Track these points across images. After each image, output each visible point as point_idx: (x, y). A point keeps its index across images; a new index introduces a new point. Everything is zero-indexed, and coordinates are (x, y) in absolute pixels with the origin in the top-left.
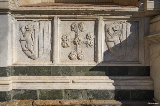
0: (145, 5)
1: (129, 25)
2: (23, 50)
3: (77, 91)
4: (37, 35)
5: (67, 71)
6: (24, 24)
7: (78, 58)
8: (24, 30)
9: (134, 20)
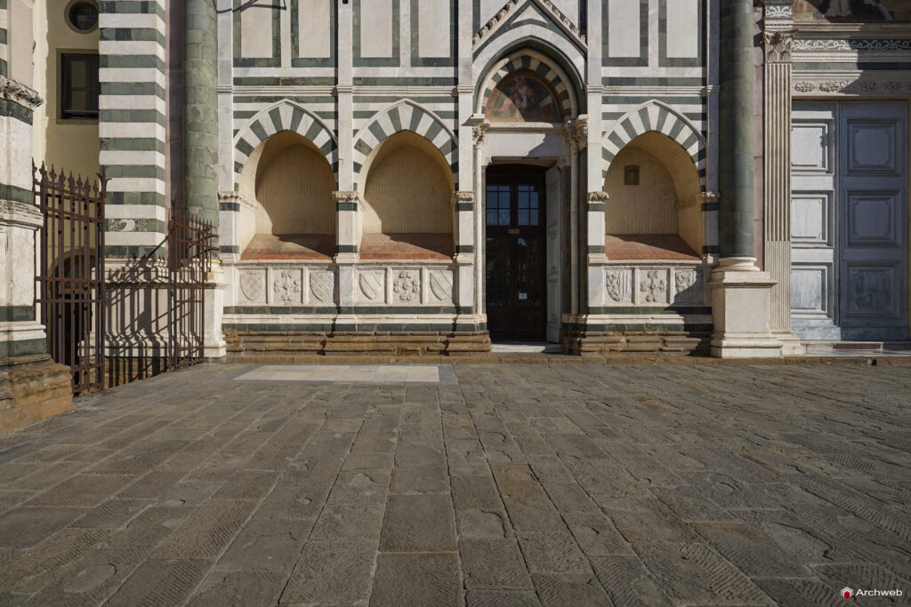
0: (706, 260)
1: (695, 274)
2: (609, 294)
3: (656, 325)
4: (622, 282)
5: (645, 310)
6: (611, 273)
7: (654, 300)
8: (611, 278)
9: (699, 269)
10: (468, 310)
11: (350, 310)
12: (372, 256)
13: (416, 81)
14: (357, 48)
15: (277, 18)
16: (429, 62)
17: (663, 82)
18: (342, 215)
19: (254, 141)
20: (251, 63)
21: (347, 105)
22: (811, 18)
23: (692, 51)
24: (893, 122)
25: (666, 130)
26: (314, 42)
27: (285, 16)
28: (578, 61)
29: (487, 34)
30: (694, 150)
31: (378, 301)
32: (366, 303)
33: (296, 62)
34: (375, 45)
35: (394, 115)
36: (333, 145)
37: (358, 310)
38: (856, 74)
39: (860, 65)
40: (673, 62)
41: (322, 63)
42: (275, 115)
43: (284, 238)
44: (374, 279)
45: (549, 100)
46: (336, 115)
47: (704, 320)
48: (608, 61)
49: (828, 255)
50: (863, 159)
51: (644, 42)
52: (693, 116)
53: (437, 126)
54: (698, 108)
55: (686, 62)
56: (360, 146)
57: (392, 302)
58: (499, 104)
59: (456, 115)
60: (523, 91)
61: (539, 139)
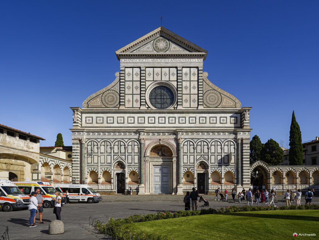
6: (128, 186)
10: (113, 190)
11: (99, 190)
12: (102, 184)
13: (107, 165)
14: (100, 162)
15: (92, 159)
16: (108, 163)
17: (134, 165)
18: (99, 179)
19: (89, 172)
20: (89, 163)
21: (99, 168)
22: (157, 156)
23: (137, 162)
24: (168, 167)
25: (135, 170)
26: (96, 161)
27: (93, 158)
28: (125, 163)
29: (115, 160)
30: (138, 173)
31: (103, 189)
32: (101, 189)
33: (94, 163)
34: (102, 161)
35: (104, 169)
36: (98, 172)
37: (101, 190)
38: (162, 162)
39: (163, 161)
40: (135, 163)
41: (97, 163)
42: (91, 169)
43: (93, 181)
44: (102, 186)
45: (123, 166)
46: (98, 169)
47: (138, 191)
48: (128, 163)
49: (160, 183)
50: (164, 172)
51: (132, 161)
52: (137, 169)
53: (109, 170)
54: (138, 168)
55: (137, 163)
56: (101, 172)
57: (104, 189)
58: (117, 167)
59: (111, 169)
60: (120, 165)
61: (122, 171)
